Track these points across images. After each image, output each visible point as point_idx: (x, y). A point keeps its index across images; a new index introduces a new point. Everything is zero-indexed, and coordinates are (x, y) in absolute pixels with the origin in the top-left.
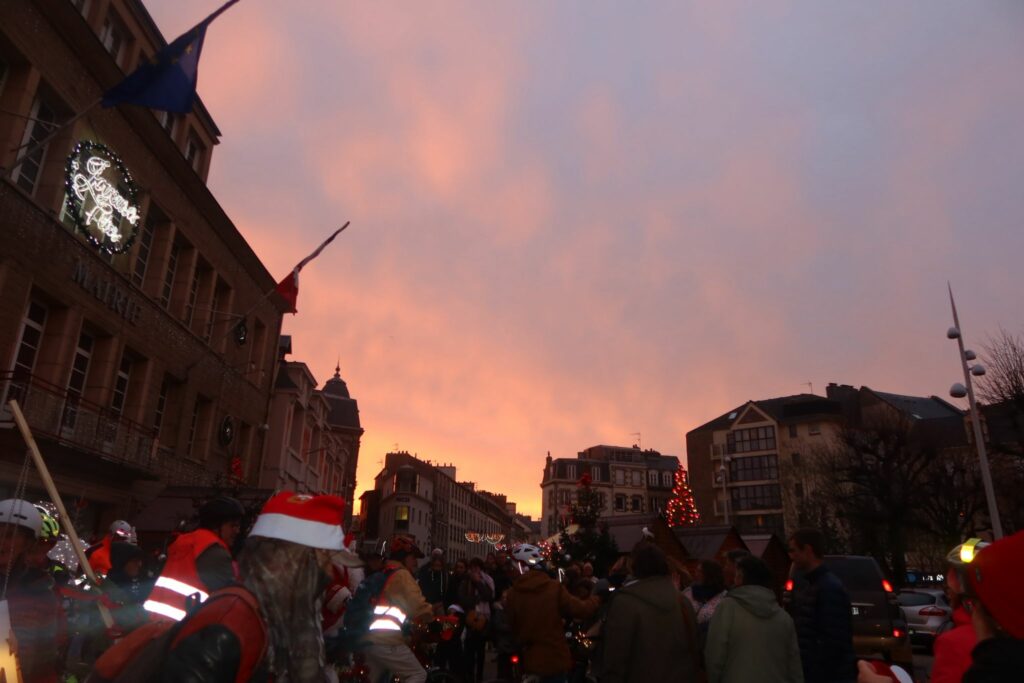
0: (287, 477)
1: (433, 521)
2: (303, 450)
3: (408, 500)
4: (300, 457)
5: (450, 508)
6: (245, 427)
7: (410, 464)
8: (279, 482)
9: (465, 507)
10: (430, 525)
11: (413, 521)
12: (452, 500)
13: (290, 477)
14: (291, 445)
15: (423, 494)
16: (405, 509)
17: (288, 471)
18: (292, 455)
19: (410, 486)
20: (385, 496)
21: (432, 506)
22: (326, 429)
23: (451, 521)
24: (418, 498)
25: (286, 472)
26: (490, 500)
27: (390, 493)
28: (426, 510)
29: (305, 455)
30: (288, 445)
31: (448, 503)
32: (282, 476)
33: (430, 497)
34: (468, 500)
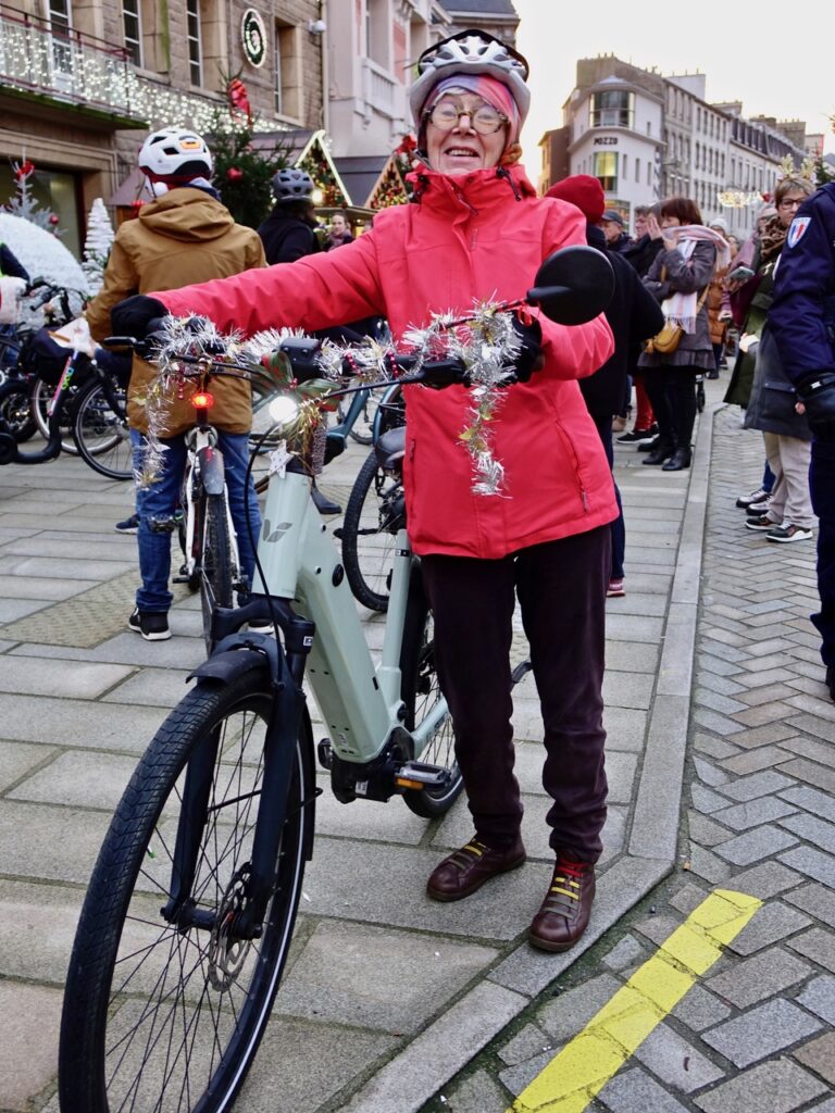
0: (370, 110)
1: (663, 174)
2: (397, 62)
3: (615, 141)
4: (390, 75)
5: (693, 149)
6: (283, 29)
7: (618, 75)
8: (357, 121)
9: (723, 147)
10: (656, 182)
11: (624, 177)
12: (696, 137)
13: (375, 111)
14: (368, 55)
15: (641, 129)
16: (610, 158)
17: (370, 101)
18: (374, 73)
19: (617, 114)
20: (577, 136)
21: (659, 148)
22: (436, 20)
23: (696, 174)
24: (634, 136)
25: (366, 104)
26: (771, 132)
27: (585, 131)
28: (648, 155)
29: (400, 71)
30: (364, 55)
31: (688, 141)
32: (361, 110)
33: (656, 135)
34: (729, 135)
